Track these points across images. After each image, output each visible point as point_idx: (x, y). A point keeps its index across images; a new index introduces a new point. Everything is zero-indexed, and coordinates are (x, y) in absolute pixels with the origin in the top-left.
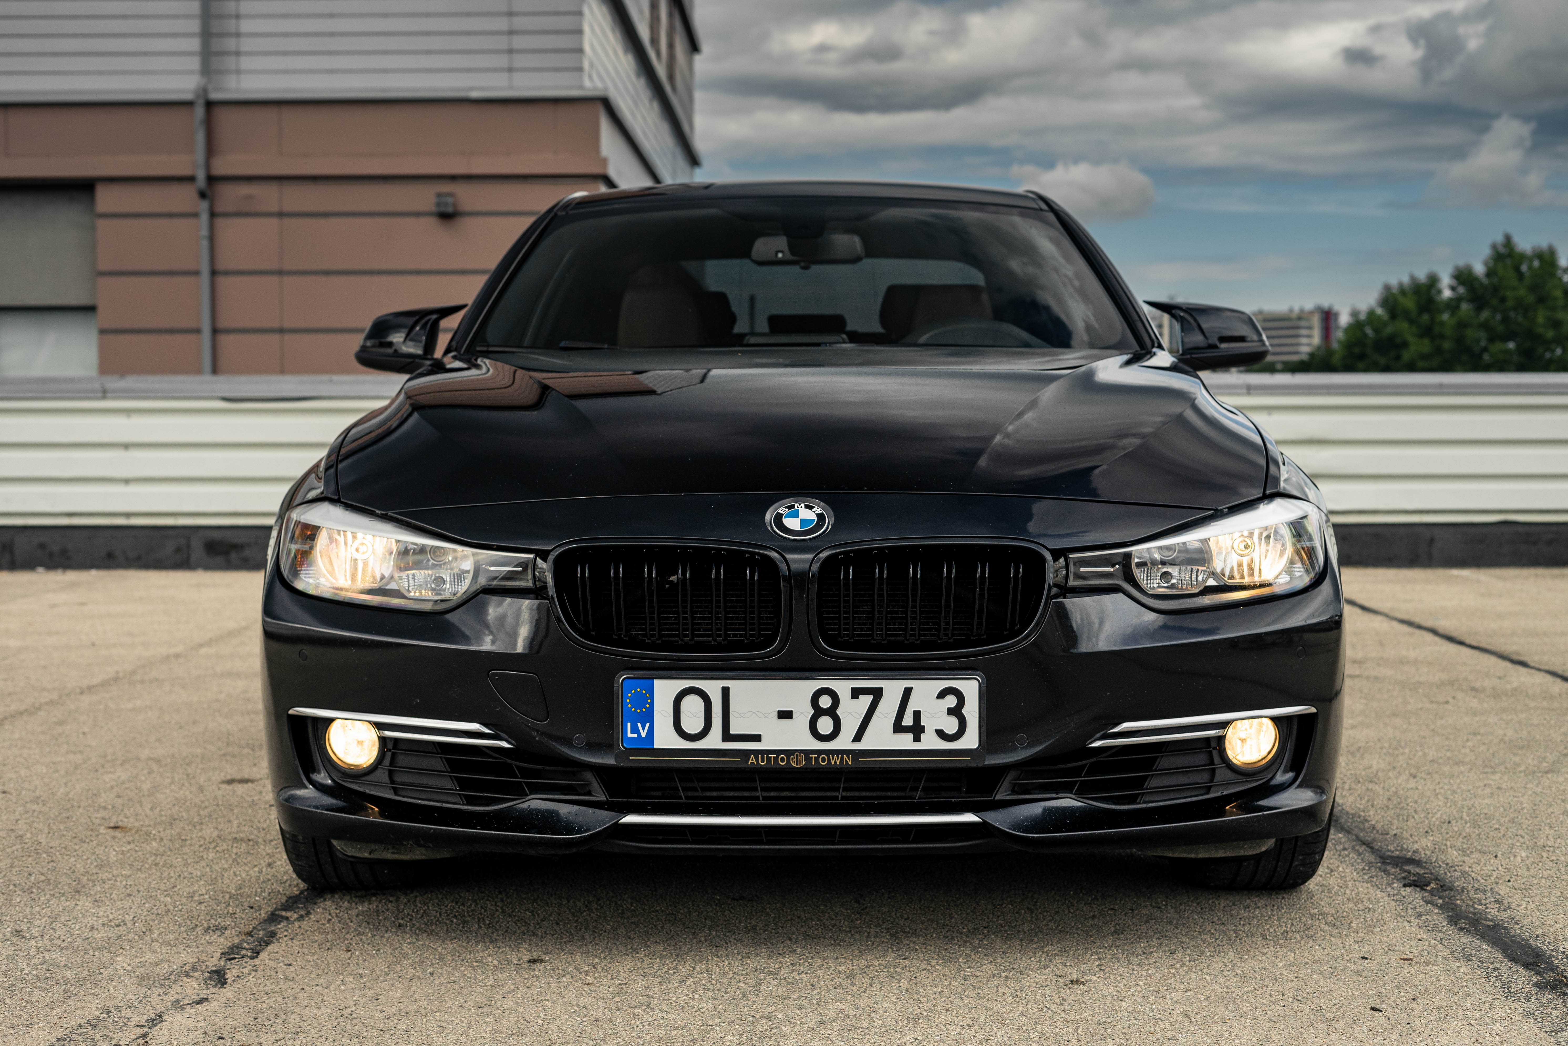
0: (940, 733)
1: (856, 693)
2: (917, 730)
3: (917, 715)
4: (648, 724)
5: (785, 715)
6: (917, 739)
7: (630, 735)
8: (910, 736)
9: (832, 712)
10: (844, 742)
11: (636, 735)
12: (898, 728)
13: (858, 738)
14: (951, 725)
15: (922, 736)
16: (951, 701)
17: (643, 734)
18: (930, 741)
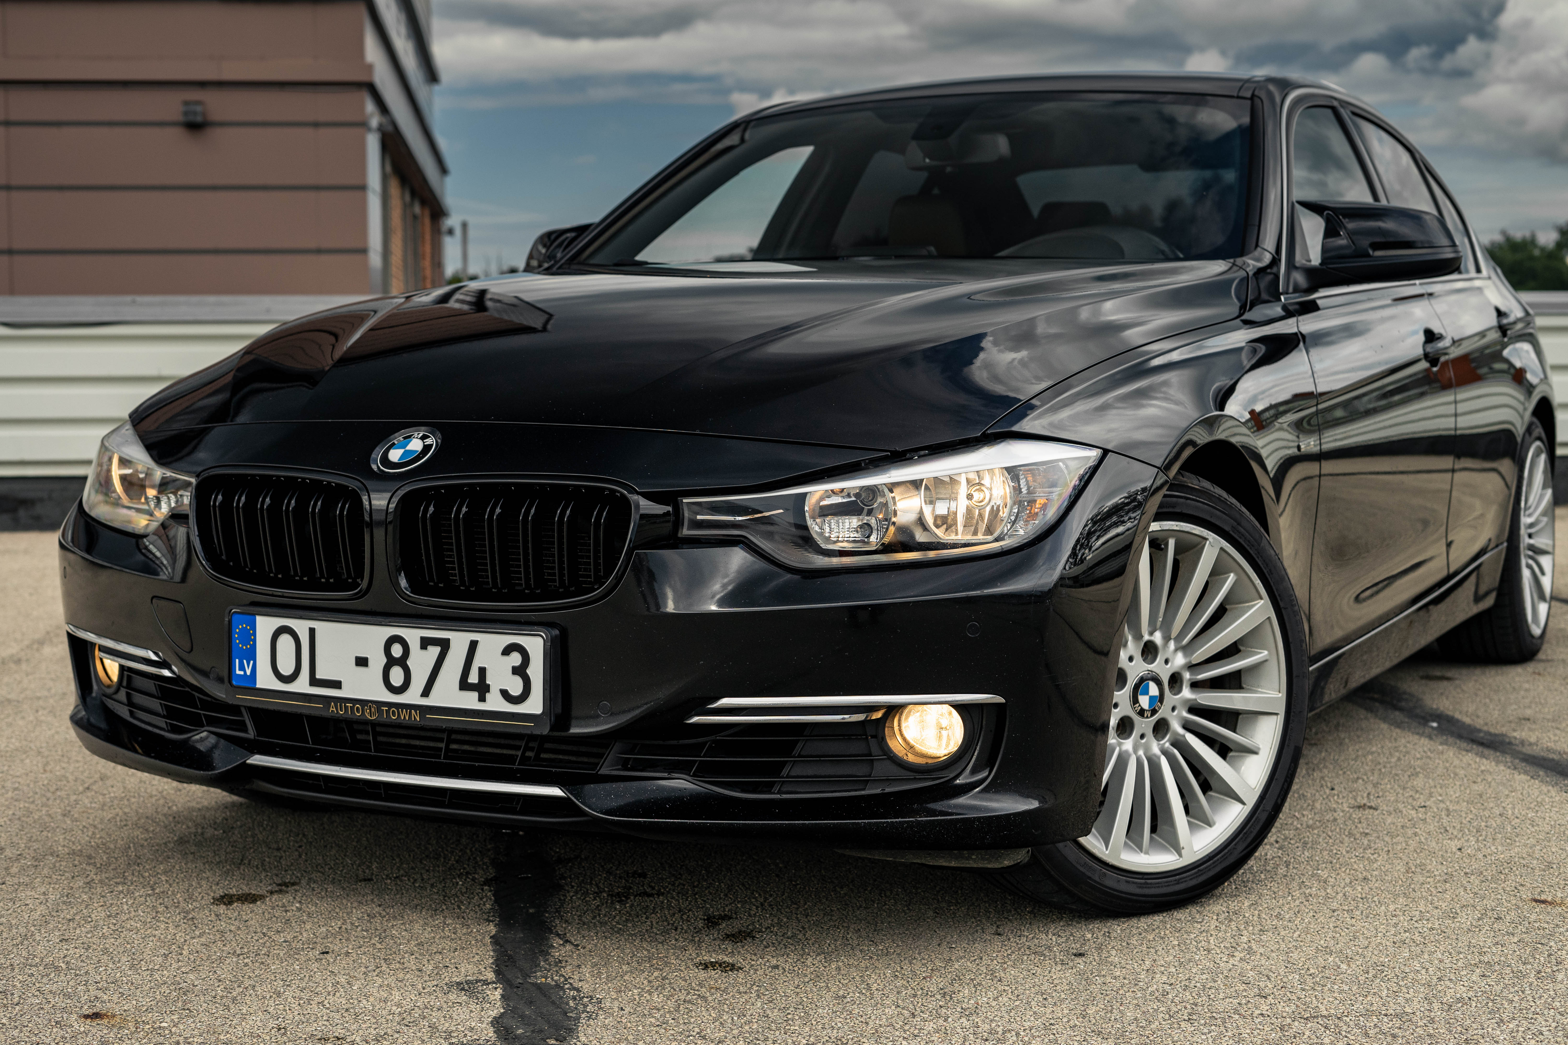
0: (505, 694)
1: (425, 643)
2: (482, 689)
3: (482, 671)
4: (252, 662)
5: (362, 662)
6: (482, 699)
7: (238, 672)
8: (475, 695)
9: (402, 662)
10: (412, 697)
11: (242, 673)
12: (464, 685)
13: (426, 693)
14: (515, 687)
15: (487, 695)
16: (516, 659)
17: (248, 673)
18: (495, 703)
